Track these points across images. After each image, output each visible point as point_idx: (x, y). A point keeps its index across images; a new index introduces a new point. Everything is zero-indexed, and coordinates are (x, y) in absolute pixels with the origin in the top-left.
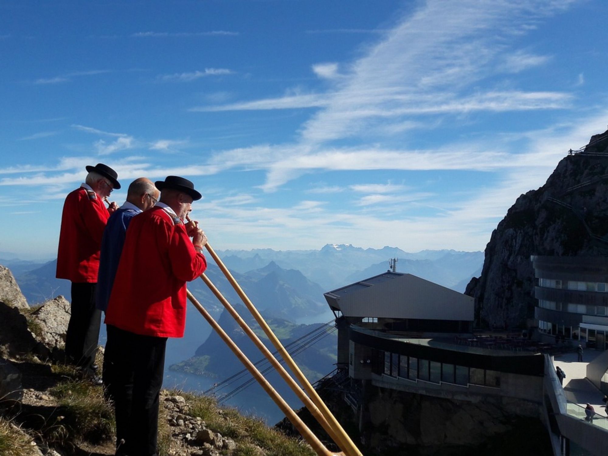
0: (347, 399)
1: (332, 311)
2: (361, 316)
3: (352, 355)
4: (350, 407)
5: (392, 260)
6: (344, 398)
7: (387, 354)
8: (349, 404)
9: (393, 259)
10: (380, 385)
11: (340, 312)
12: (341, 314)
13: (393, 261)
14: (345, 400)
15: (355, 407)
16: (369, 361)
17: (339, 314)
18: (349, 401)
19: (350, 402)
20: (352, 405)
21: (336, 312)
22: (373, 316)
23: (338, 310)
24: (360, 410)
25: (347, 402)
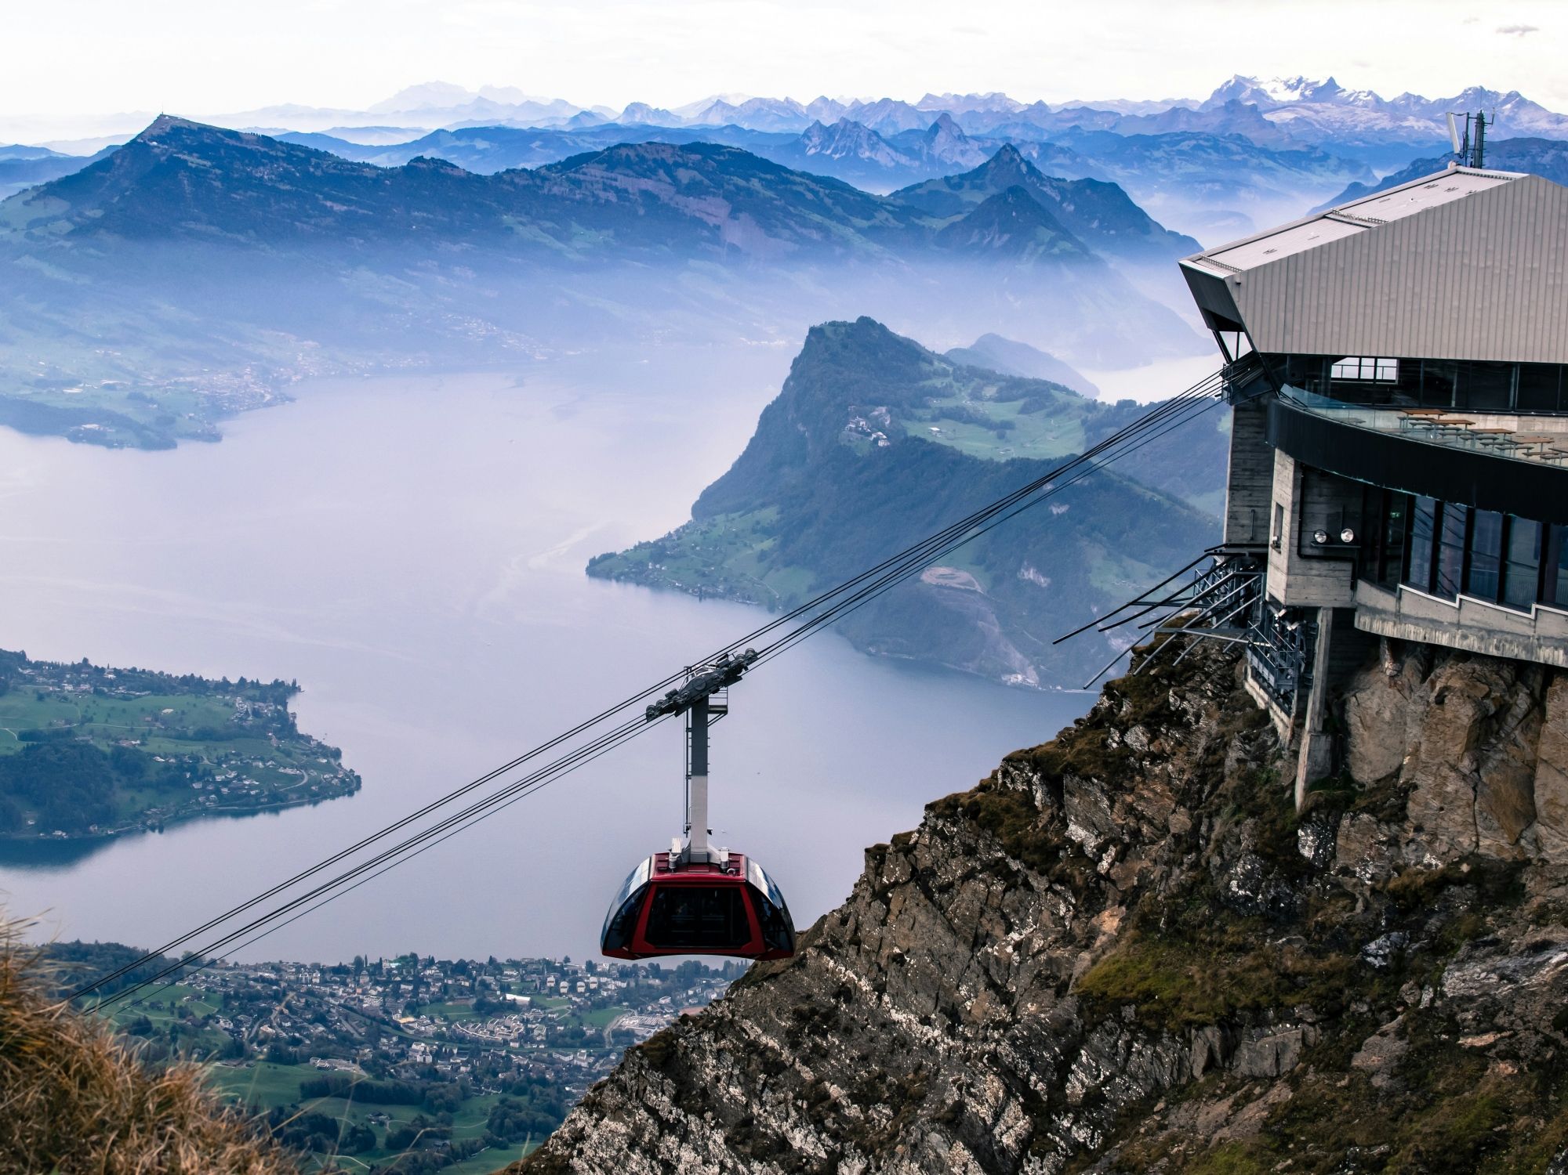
0: (1257, 687)
1: (1209, 334)
2: (1327, 352)
3: (1280, 508)
4: (1264, 717)
5: (1468, 118)
6: (1246, 679)
7: (1426, 504)
8: (1261, 705)
9: (1474, 114)
10: (1389, 630)
11: (1242, 334)
12: (1245, 348)
13: (1473, 123)
14: (1247, 687)
15: (1283, 715)
16: (1347, 536)
17: (1239, 345)
18: (1262, 692)
19: (1266, 697)
20: (1275, 706)
21: (1229, 338)
22: (1374, 355)
23: (1237, 327)
24: (1302, 725)
25: (1255, 696)
